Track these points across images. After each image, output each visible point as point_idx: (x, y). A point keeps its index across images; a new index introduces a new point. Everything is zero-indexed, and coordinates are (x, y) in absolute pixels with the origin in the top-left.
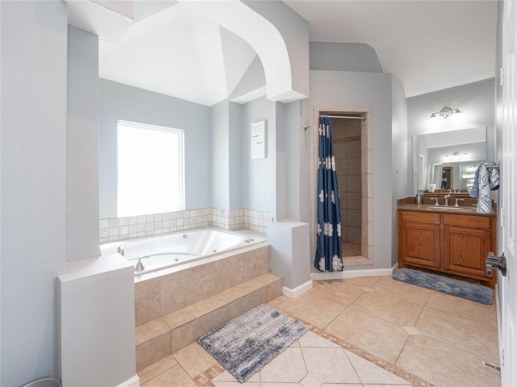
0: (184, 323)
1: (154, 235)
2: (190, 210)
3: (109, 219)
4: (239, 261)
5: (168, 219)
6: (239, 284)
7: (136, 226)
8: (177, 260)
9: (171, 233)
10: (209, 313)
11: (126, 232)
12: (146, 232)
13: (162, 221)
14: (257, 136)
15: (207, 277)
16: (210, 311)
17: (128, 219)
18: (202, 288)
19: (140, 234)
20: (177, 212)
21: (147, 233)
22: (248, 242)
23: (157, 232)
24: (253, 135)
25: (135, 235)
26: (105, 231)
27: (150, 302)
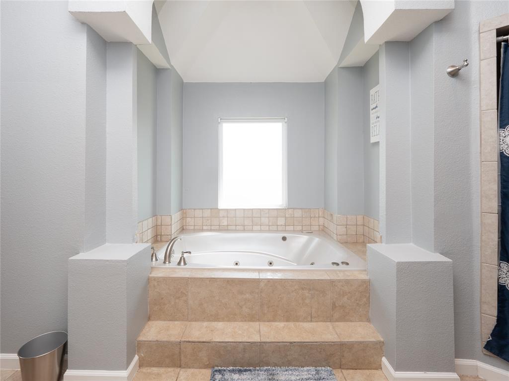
0: (197, 340)
1: (252, 231)
2: (294, 209)
3: (211, 209)
4: (303, 289)
5: (267, 215)
6: (301, 321)
7: (234, 218)
8: (237, 264)
9: (269, 231)
10: (231, 342)
11: (225, 224)
12: (244, 226)
13: (260, 217)
14: (377, 107)
15: (248, 296)
16: (233, 341)
17: (227, 210)
18: (241, 307)
19: (238, 228)
20: (277, 209)
21: (246, 227)
22: (338, 264)
23: (255, 228)
24: (372, 107)
25: (234, 228)
26: (208, 220)
27: (177, 301)
